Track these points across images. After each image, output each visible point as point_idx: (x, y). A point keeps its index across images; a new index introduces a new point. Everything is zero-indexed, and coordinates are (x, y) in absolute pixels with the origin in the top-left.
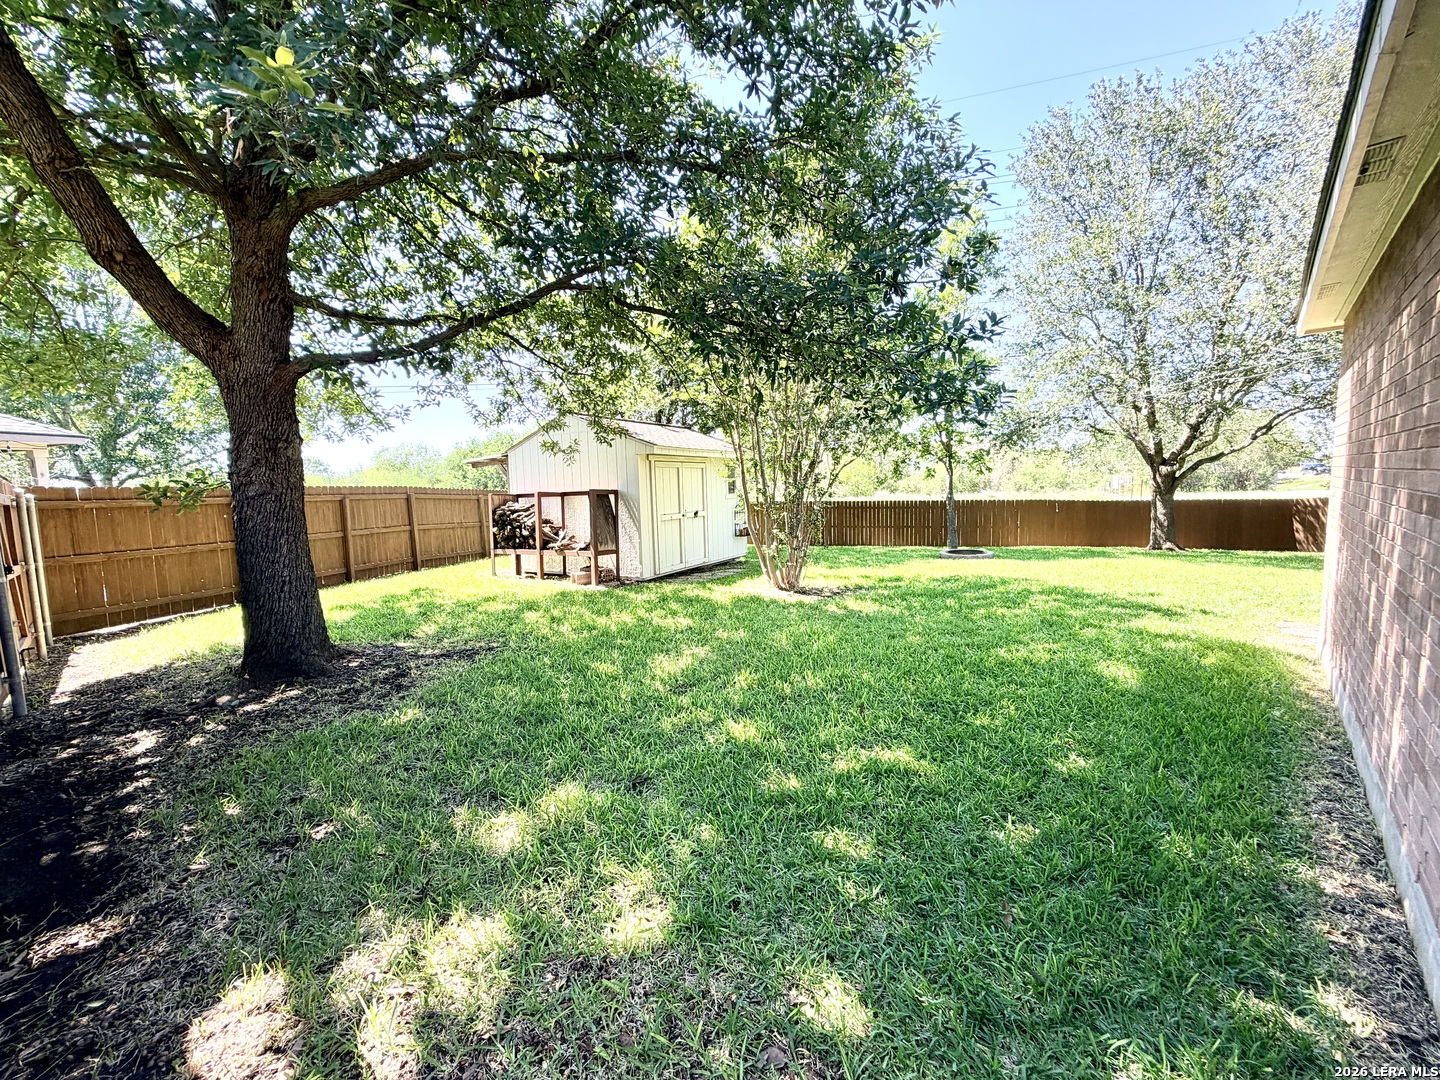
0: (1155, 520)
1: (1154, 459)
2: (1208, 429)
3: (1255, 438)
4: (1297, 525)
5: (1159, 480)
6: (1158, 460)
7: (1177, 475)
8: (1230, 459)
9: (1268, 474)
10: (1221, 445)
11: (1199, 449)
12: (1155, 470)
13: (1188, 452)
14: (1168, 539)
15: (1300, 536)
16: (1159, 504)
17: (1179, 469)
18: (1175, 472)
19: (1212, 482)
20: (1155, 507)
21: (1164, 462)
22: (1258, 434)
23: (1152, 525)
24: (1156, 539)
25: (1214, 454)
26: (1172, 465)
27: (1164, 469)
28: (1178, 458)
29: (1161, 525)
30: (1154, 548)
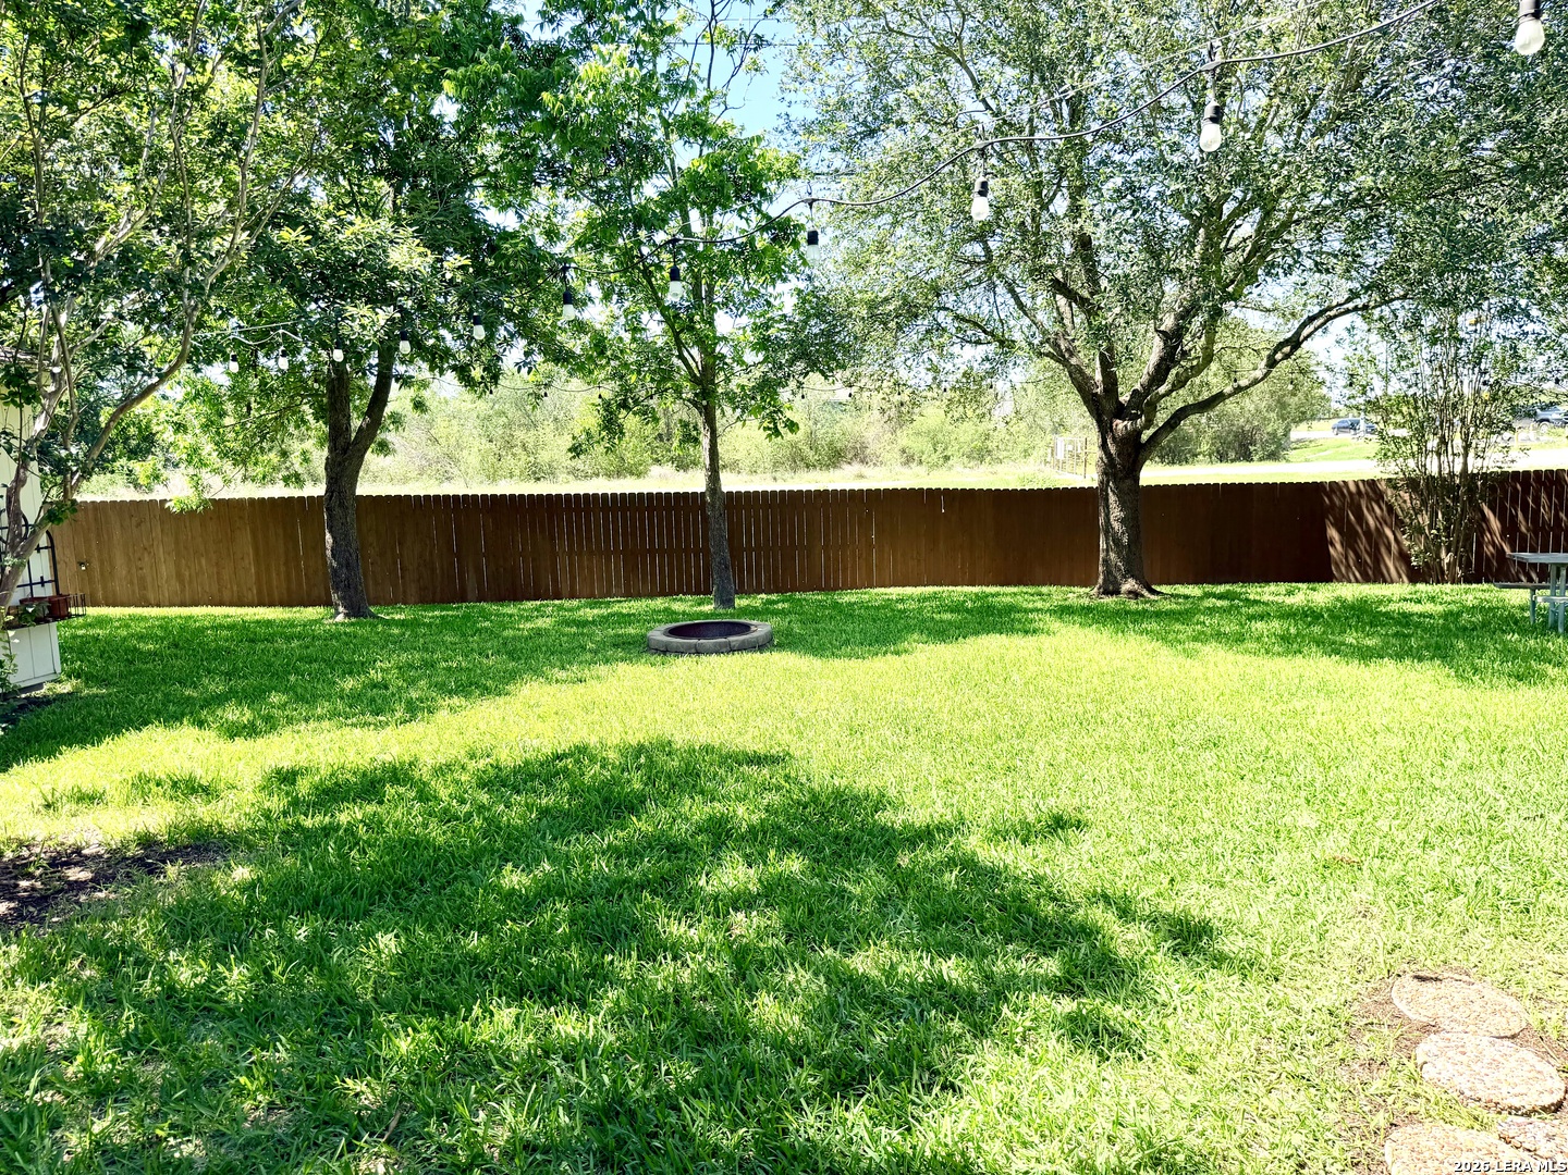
0: (1107, 533)
1: (1103, 405)
2: (1193, 344)
3: (1272, 363)
4: (1333, 533)
5: (1112, 449)
6: (1108, 406)
7: (1145, 436)
8: (1230, 406)
9: (1280, 432)
10: (1214, 379)
11: (1180, 383)
12: (1105, 429)
13: (1162, 390)
14: (1130, 572)
15: (1337, 550)
16: (1112, 498)
17: (1148, 425)
18: (1139, 433)
19: (1205, 447)
20: (1107, 506)
21: (1121, 412)
22: (1279, 356)
23: (1102, 545)
24: (1108, 573)
25: (1205, 395)
26: (1134, 418)
27: (1120, 425)
28: (1144, 402)
29: (1117, 542)
30: (1107, 592)
